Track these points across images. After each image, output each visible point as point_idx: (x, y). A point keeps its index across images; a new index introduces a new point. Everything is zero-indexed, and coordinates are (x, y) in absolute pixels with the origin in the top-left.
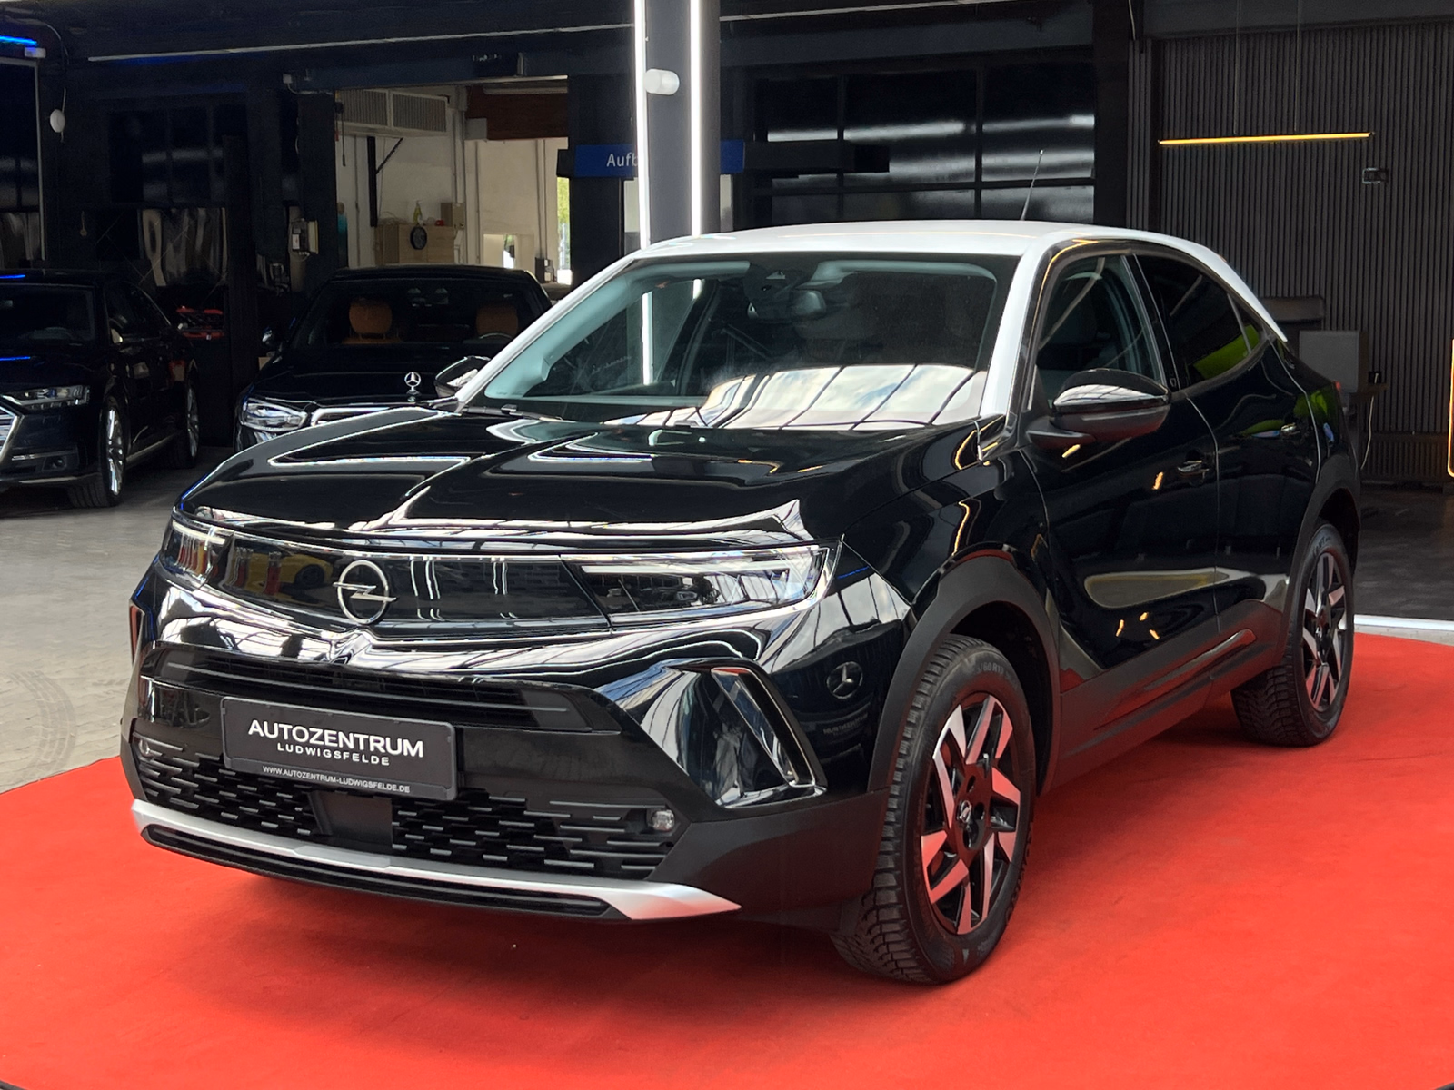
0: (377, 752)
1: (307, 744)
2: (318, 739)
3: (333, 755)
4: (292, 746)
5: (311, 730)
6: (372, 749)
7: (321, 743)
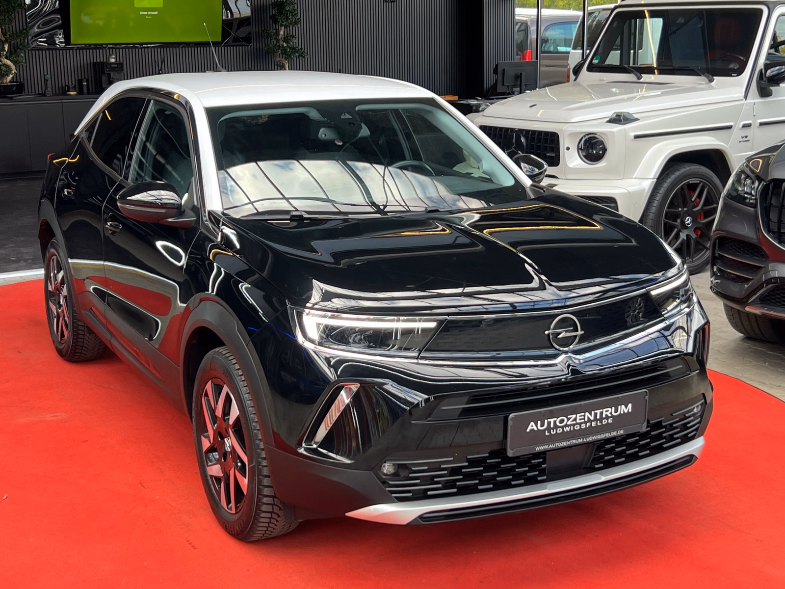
0: (607, 417)
1: (566, 426)
2: (572, 421)
3: (580, 426)
4: (555, 430)
5: (569, 417)
6: (604, 416)
7: (575, 422)
